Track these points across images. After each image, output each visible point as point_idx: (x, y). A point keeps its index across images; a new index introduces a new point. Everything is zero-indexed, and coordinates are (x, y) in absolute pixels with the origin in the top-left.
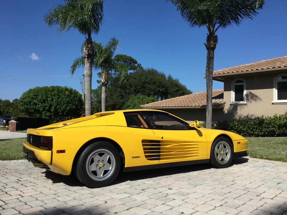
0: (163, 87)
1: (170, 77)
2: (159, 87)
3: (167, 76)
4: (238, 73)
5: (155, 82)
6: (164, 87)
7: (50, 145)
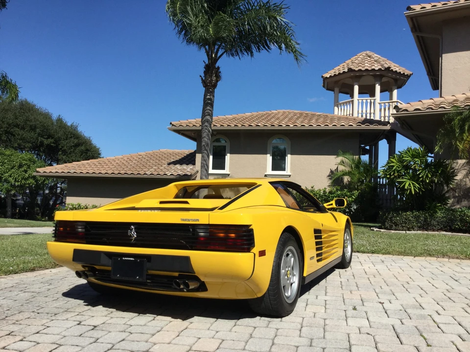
0: (50, 136)
1: (59, 120)
2: (42, 137)
3: (55, 117)
4: (222, 128)
5: (35, 126)
6: (52, 138)
7: (245, 242)
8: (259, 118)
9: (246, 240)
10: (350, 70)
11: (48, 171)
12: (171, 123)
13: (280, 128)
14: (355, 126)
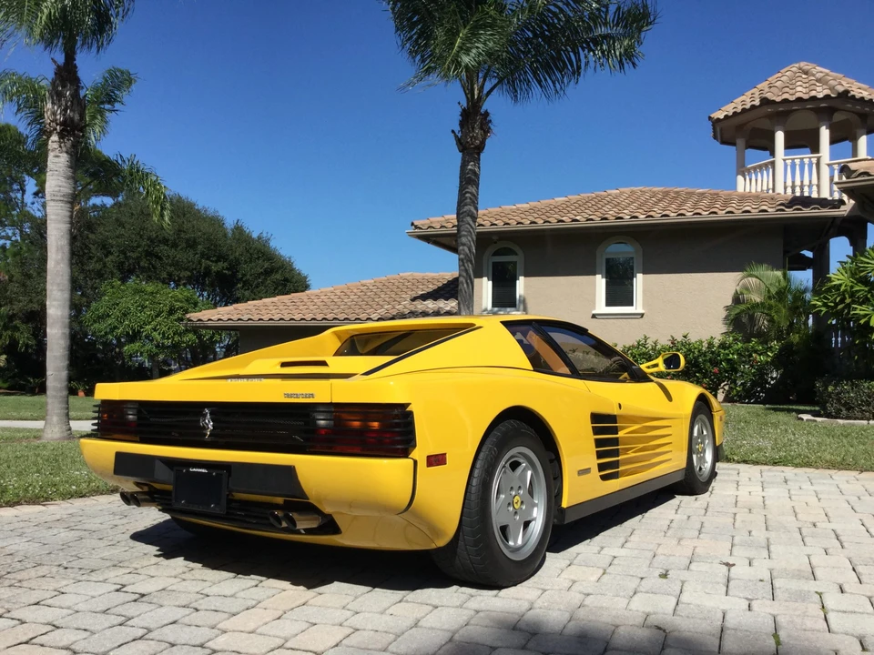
0: (221, 258)
1: (239, 229)
2: (208, 259)
3: (229, 223)
4: (507, 228)
5: (195, 241)
6: (225, 260)
7: (399, 438)
8: (580, 205)
9: (400, 434)
10: (765, 101)
11: (205, 318)
12: (412, 224)
13: (619, 223)
14: (772, 212)
